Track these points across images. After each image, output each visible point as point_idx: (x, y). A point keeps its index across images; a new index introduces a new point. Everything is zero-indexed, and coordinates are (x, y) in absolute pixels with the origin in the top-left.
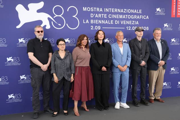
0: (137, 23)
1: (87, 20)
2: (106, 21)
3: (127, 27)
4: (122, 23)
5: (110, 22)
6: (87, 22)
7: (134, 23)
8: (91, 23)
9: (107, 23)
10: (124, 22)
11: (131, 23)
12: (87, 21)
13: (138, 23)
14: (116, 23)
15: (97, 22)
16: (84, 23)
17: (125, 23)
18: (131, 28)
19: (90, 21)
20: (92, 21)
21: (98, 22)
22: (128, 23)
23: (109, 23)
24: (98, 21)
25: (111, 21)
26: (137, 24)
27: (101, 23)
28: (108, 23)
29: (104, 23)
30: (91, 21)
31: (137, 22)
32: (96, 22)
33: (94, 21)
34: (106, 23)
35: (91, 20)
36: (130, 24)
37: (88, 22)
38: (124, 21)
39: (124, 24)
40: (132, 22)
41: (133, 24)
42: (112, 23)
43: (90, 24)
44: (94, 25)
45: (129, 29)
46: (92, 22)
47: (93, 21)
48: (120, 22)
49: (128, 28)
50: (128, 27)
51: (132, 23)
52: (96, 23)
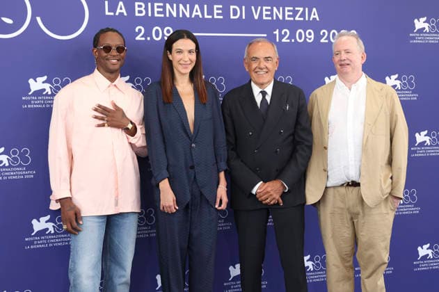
0: (312, 16)
1: (121, 4)
2: (197, 6)
3: (277, 32)
4: (256, 17)
5: (211, 12)
6: (118, 11)
7: (303, 15)
8: (137, 14)
9: (199, 13)
10: (264, 13)
11: (289, 16)
12: (121, 9)
13: (317, 17)
14: (232, 17)
15: (158, 12)
16: (107, 13)
17: (267, 16)
18: (292, 36)
19: (130, 9)
20: (140, 6)
21: (164, 12)
22: (281, 17)
23: (206, 16)
24: (164, 7)
25: (215, 7)
26: (314, 19)
27: (174, 14)
28: (203, 14)
29: (188, 15)
30: (137, 9)
31: (314, 10)
32: (156, 10)
33: (146, 9)
34: (194, 13)
35: (137, 4)
36: (287, 18)
37: (124, 11)
38: (264, 8)
39: (265, 18)
40: (295, 12)
41: (297, 18)
42: (218, 14)
43: (132, 20)
44: (149, 22)
45: (284, 40)
46: (140, 12)
47: (142, 9)
48: (249, 13)
49: (281, 37)
50: (280, 32)
51: (294, 16)
52: (156, 15)
